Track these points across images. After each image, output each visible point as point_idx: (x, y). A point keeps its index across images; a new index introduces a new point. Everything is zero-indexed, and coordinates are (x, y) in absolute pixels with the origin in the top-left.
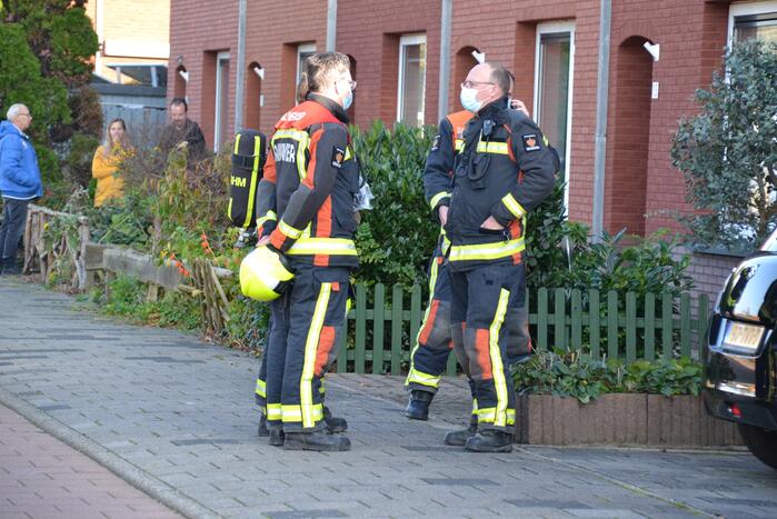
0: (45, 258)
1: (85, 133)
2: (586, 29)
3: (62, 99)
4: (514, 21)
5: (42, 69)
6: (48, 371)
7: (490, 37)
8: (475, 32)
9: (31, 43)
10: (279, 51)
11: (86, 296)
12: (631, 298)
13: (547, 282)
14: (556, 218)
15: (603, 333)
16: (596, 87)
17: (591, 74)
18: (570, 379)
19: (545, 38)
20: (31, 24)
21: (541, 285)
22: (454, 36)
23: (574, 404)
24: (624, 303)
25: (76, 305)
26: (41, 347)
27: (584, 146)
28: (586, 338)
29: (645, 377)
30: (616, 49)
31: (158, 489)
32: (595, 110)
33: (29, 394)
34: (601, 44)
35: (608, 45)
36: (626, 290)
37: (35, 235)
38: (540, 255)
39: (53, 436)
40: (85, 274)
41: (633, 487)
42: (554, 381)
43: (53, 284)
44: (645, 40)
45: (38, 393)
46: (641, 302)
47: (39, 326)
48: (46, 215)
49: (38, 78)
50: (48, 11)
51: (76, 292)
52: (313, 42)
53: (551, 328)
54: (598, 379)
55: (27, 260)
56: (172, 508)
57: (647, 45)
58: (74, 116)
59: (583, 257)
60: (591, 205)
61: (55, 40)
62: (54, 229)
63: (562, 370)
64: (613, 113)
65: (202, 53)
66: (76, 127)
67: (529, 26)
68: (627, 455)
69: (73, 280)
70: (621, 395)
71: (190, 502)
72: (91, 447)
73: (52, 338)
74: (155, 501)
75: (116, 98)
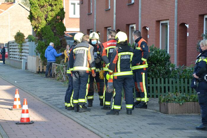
0: (56, 74)
1: (63, 48)
2: (171, 22)
3: (59, 41)
4: (155, 21)
5: (54, 34)
6: (60, 99)
7: (150, 24)
8: (146, 23)
9: (52, 29)
10: (103, 29)
11: (66, 82)
12: (186, 80)
13: (167, 77)
14: (169, 63)
15: (180, 88)
16: (174, 34)
17: (173, 31)
18: (177, 99)
19: (162, 24)
20: (52, 25)
21: (166, 78)
22: (142, 24)
23: (179, 105)
24: (185, 81)
25: (64, 84)
26: (58, 94)
27: (172, 47)
28: (176, 89)
29: (194, 98)
30: (178, 26)
31: (89, 127)
32: (174, 39)
33: (57, 105)
34: (175, 25)
35: (177, 25)
36: (185, 78)
37: (54, 69)
38: (166, 71)
39: (63, 114)
40: (65, 77)
41: (195, 124)
42: (174, 100)
43: (58, 80)
44: (185, 24)
45: (59, 104)
46: (188, 81)
47: (57, 89)
48: (56, 65)
49: (53, 37)
50: (55, 23)
51: (63, 81)
52: (111, 27)
53: (169, 87)
54: (183, 99)
55: (53, 75)
56: (92, 132)
57: (186, 25)
58: (61, 44)
59: (174, 71)
60: (174, 60)
61: (57, 29)
62: (58, 68)
63: (175, 97)
64: (178, 40)
65: (86, 30)
66: (61, 46)
67: (158, 22)
68: (191, 116)
69: (63, 79)
70: (189, 103)
71: (96, 130)
72: (72, 117)
73: (60, 92)
74: (88, 130)
75: (69, 40)
